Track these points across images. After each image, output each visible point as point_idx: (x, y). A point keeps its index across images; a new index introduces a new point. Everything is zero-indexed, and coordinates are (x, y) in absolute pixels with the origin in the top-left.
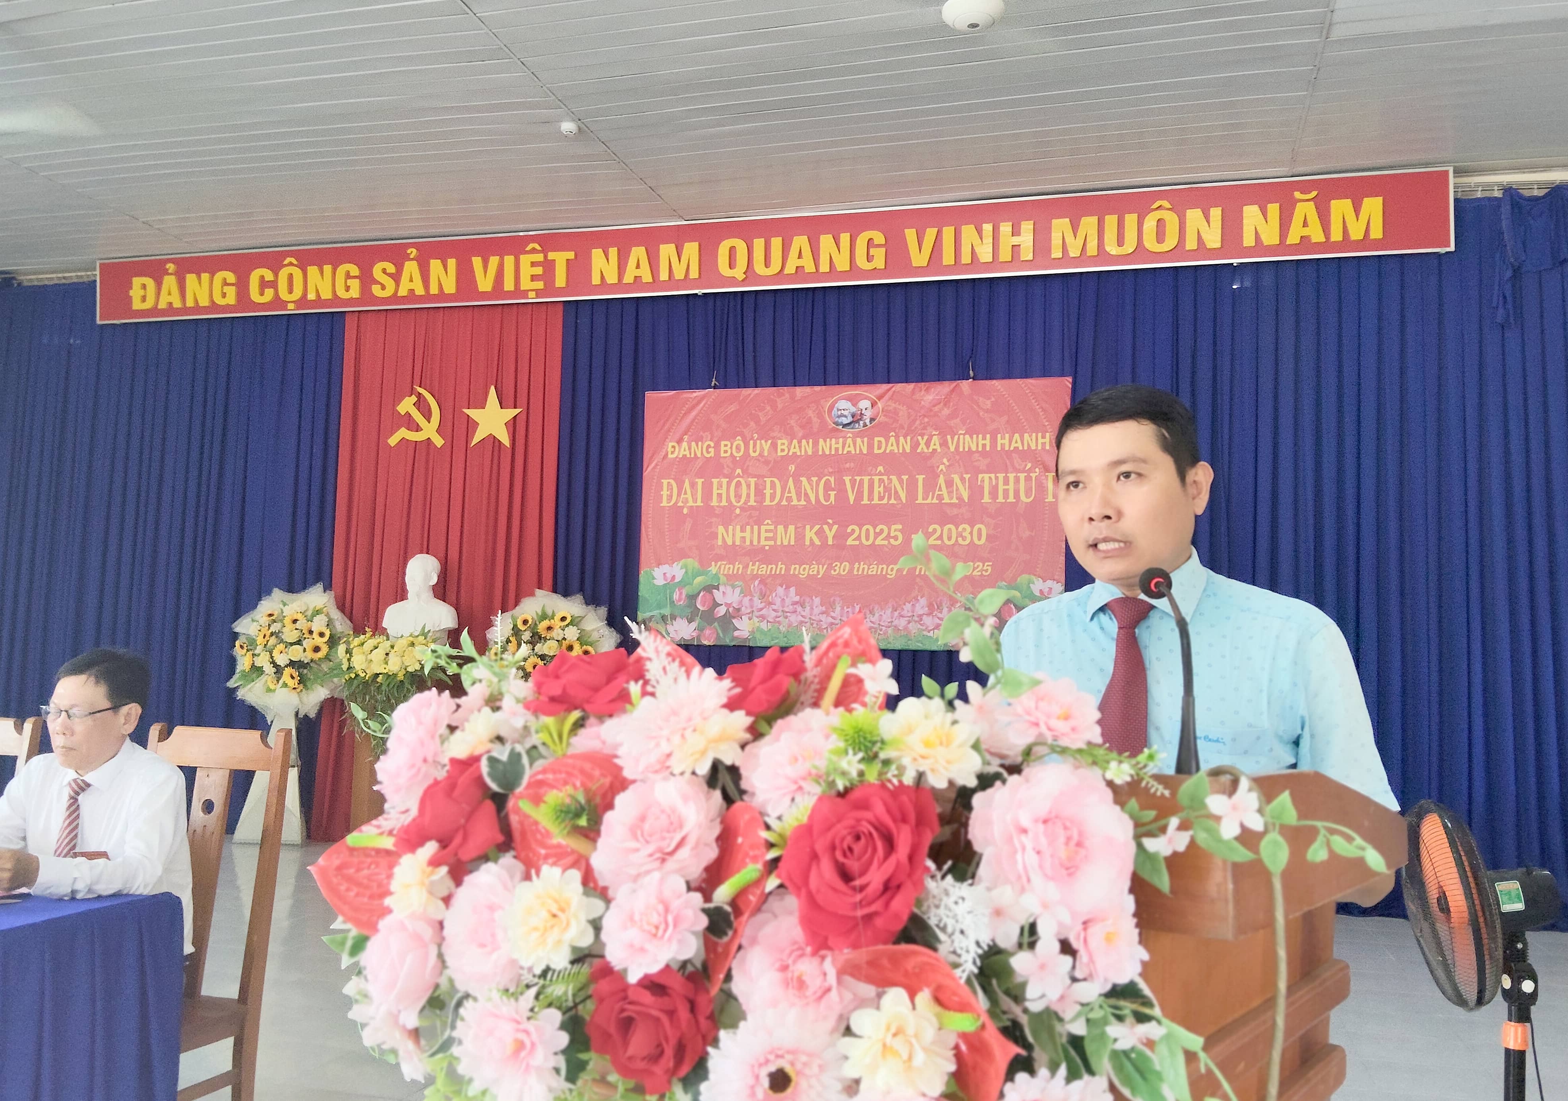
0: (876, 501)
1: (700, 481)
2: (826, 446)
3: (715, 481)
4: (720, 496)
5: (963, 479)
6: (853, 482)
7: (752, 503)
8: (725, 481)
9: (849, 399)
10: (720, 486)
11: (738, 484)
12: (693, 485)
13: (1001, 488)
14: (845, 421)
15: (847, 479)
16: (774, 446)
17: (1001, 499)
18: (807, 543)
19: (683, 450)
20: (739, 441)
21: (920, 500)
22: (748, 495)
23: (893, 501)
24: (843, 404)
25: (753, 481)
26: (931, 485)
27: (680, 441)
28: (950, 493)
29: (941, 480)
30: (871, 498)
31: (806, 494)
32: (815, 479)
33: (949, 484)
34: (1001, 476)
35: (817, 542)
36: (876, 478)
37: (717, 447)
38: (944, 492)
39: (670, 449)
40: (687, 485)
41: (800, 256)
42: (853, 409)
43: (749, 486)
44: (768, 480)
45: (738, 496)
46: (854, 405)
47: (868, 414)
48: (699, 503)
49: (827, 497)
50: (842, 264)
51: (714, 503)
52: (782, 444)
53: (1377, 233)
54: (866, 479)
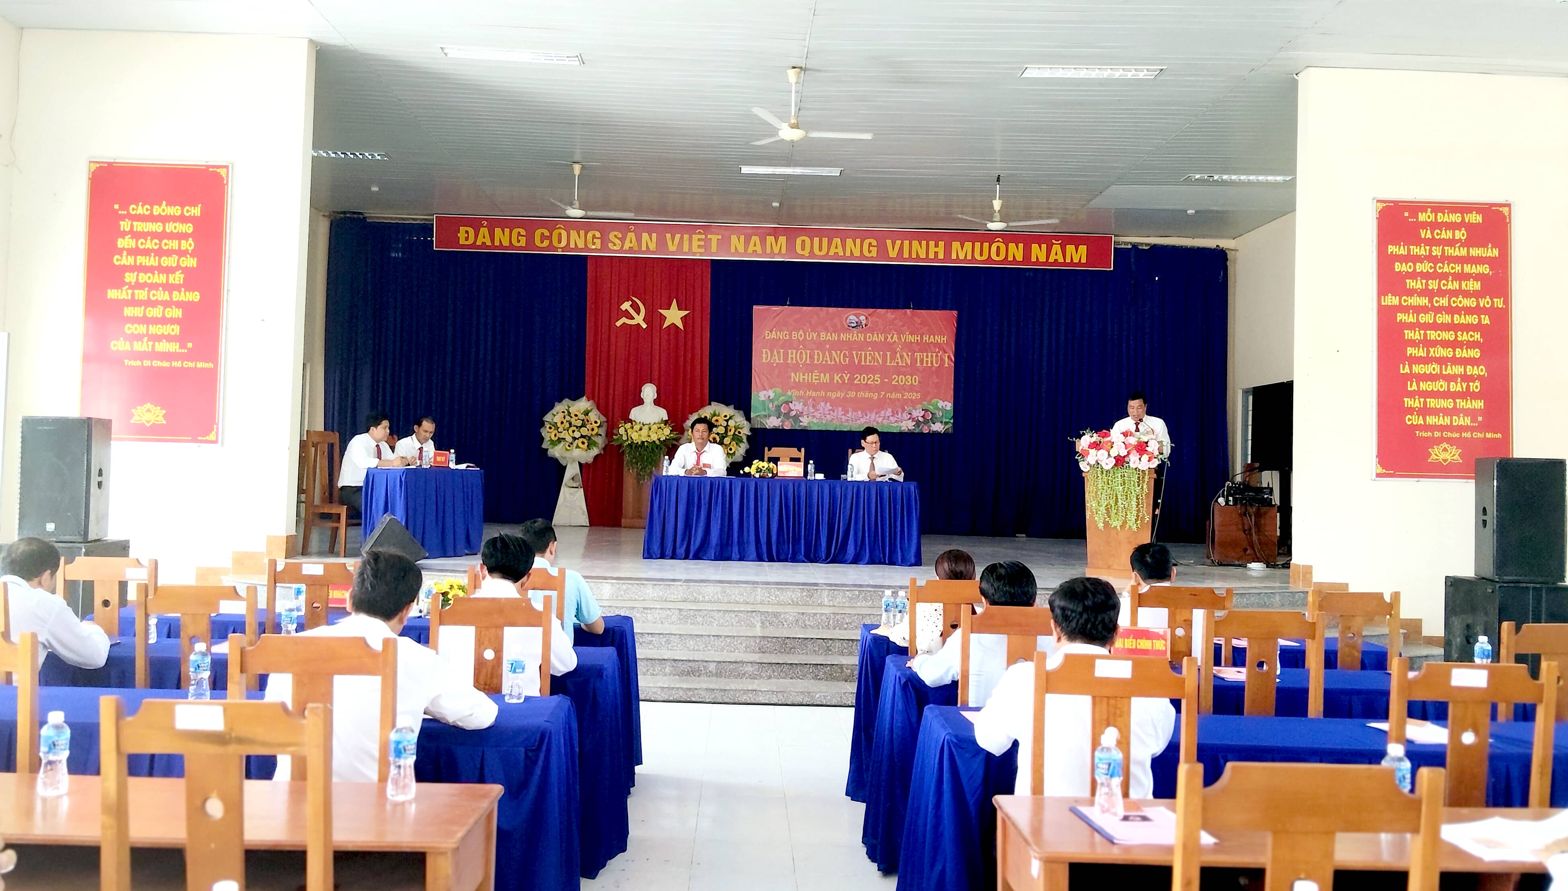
0: (868, 364)
1: (782, 351)
2: (843, 337)
3: (790, 351)
4: (792, 358)
5: (908, 355)
6: (857, 354)
7: (808, 362)
8: (794, 351)
9: (855, 315)
10: (792, 354)
11: (801, 353)
12: (778, 353)
13: (925, 359)
14: (853, 325)
15: (854, 353)
16: (819, 335)
17: (925, 365)
18: (835, 382)
19: (773, 335)
20: (801, 332)
21: (888, 364)
22: (806, 358)
23: (876, 364)
24: (852, 317)
25: (808, 352)
26: (893, 358)
27: (771, 331)
28: (902, 361)
29: (898, 355)
30: (865, 362)
31: (835, 359)
32: (839, 352)
33: (902, 357)
34: (925, 354)
35: (840, 382)
36: (868, 353)
37: (790, 335)
38: (899, 361)
39: (767, 335)
40: (775, 352)
41: (836, 248)
42: (857, 320)
43: (806, 355)
44: (816, 352)
45: (801, 359)
46: (858, 318)
47: (864, 322)
48: (782, 361)
49: (845, 361)
50: (857, 253)
51: (789, 361)
52: (823, 335)
53: (1084, 260)
54: (863, 353)
